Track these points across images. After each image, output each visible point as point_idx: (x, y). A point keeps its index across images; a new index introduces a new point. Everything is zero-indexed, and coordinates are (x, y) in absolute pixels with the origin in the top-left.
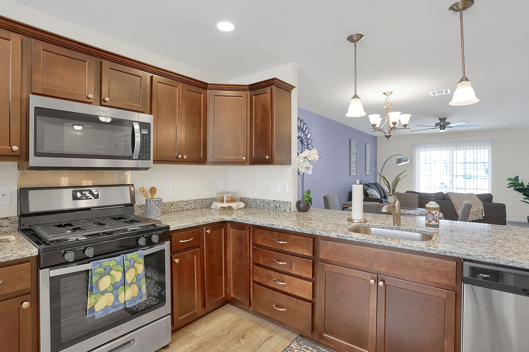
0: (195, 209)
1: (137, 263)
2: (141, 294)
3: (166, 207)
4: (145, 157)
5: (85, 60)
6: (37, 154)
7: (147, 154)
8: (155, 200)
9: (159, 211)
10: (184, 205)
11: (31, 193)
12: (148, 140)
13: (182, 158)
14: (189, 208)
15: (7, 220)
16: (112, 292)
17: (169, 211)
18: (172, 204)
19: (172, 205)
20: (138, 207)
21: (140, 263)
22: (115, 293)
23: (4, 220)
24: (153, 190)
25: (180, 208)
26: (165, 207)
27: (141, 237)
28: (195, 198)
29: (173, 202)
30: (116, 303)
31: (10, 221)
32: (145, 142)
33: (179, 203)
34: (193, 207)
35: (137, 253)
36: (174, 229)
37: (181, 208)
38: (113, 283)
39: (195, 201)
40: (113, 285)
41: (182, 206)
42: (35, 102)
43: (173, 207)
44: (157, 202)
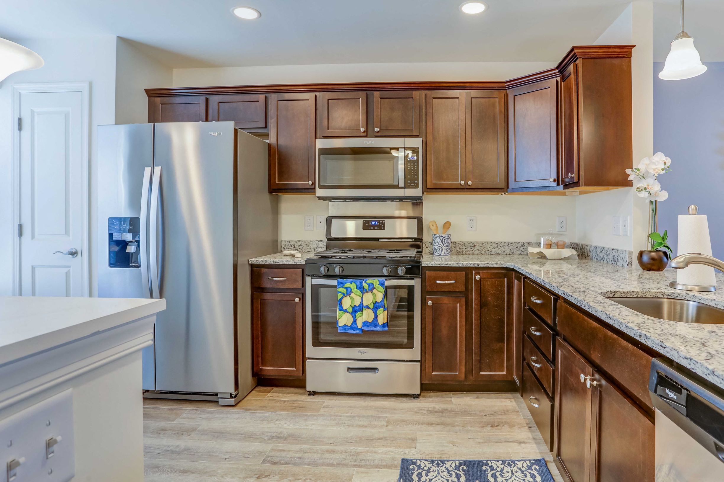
0: (510, 254)
1: (377, 290)
2: (376, 323)
3: (466, 247)
4: (413, 185)
5: (359, 98)
6: (321, 187)
7: (416, 182)
8: (439, 236)
9: (444, 249)
10: (492, 247)
11: (333, 220)
12: (416, 166)
13: (466, 183)
14: (500, 252)
15: (322, 242)
16: (351, 314)
17: (471, 252)
18: (475, 244)
19: (475, 246)
20: (430, 243)
21: (380, 292)
22: (353, 315)
23: (319, 242)
24: (447, 225)
25: (486, 251)
26: (464, 248)
27: (387, 266)
28: (511, 241)
29: (476, 242)
30: (354, 326)
31: (323, 243)
32: (412, 169)
33: (484, 244)
34: (507, 252)
35: (378, 280)
36: (427, 266)
37: (488, 250)
38: (353, 306)
39: (510, 244)
40: (352, 307)
41: (489, 249)
42: (320, 144)
43: (476, 248)
44: (441, 238)
